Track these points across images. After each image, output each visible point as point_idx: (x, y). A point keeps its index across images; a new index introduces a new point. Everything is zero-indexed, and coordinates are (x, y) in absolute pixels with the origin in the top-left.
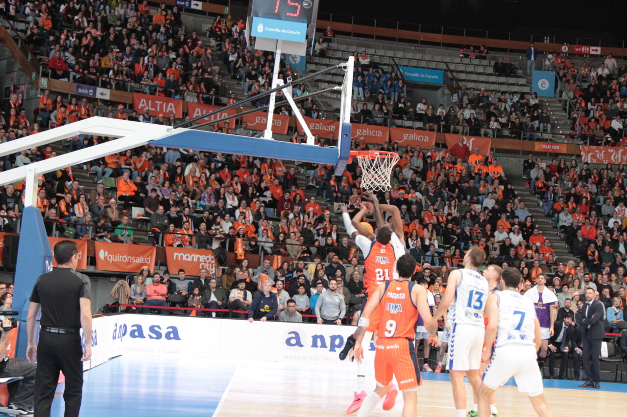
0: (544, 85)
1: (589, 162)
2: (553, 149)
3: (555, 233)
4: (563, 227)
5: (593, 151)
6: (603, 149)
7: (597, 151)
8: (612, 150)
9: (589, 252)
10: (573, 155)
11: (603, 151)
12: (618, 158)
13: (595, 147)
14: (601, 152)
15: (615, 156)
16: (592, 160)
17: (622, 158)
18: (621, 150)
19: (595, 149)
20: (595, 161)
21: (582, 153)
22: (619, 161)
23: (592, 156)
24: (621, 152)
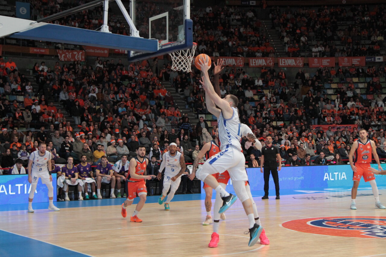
0: (23, 11)
1: (63, 60)
2: (41, 52)
3: (57, 105)
4: (62, 101)
5: (64, 53)
6: (71, 52)
7: (67, 53)
8: (76, 53)
9: (85, 115)
10: (53, 56)
11: (71, 53)
12: (79, 57)
13: (66, 51)
14: (69, 54)
15: (77, 56)
16: (64, 59)
17: (81, 57)
18: (81, 53)
19: (66, 52)
20: (66, 60)
21: (59, 55)
22: (80, 59)
23: (64, 56)
24: (81, 54)
